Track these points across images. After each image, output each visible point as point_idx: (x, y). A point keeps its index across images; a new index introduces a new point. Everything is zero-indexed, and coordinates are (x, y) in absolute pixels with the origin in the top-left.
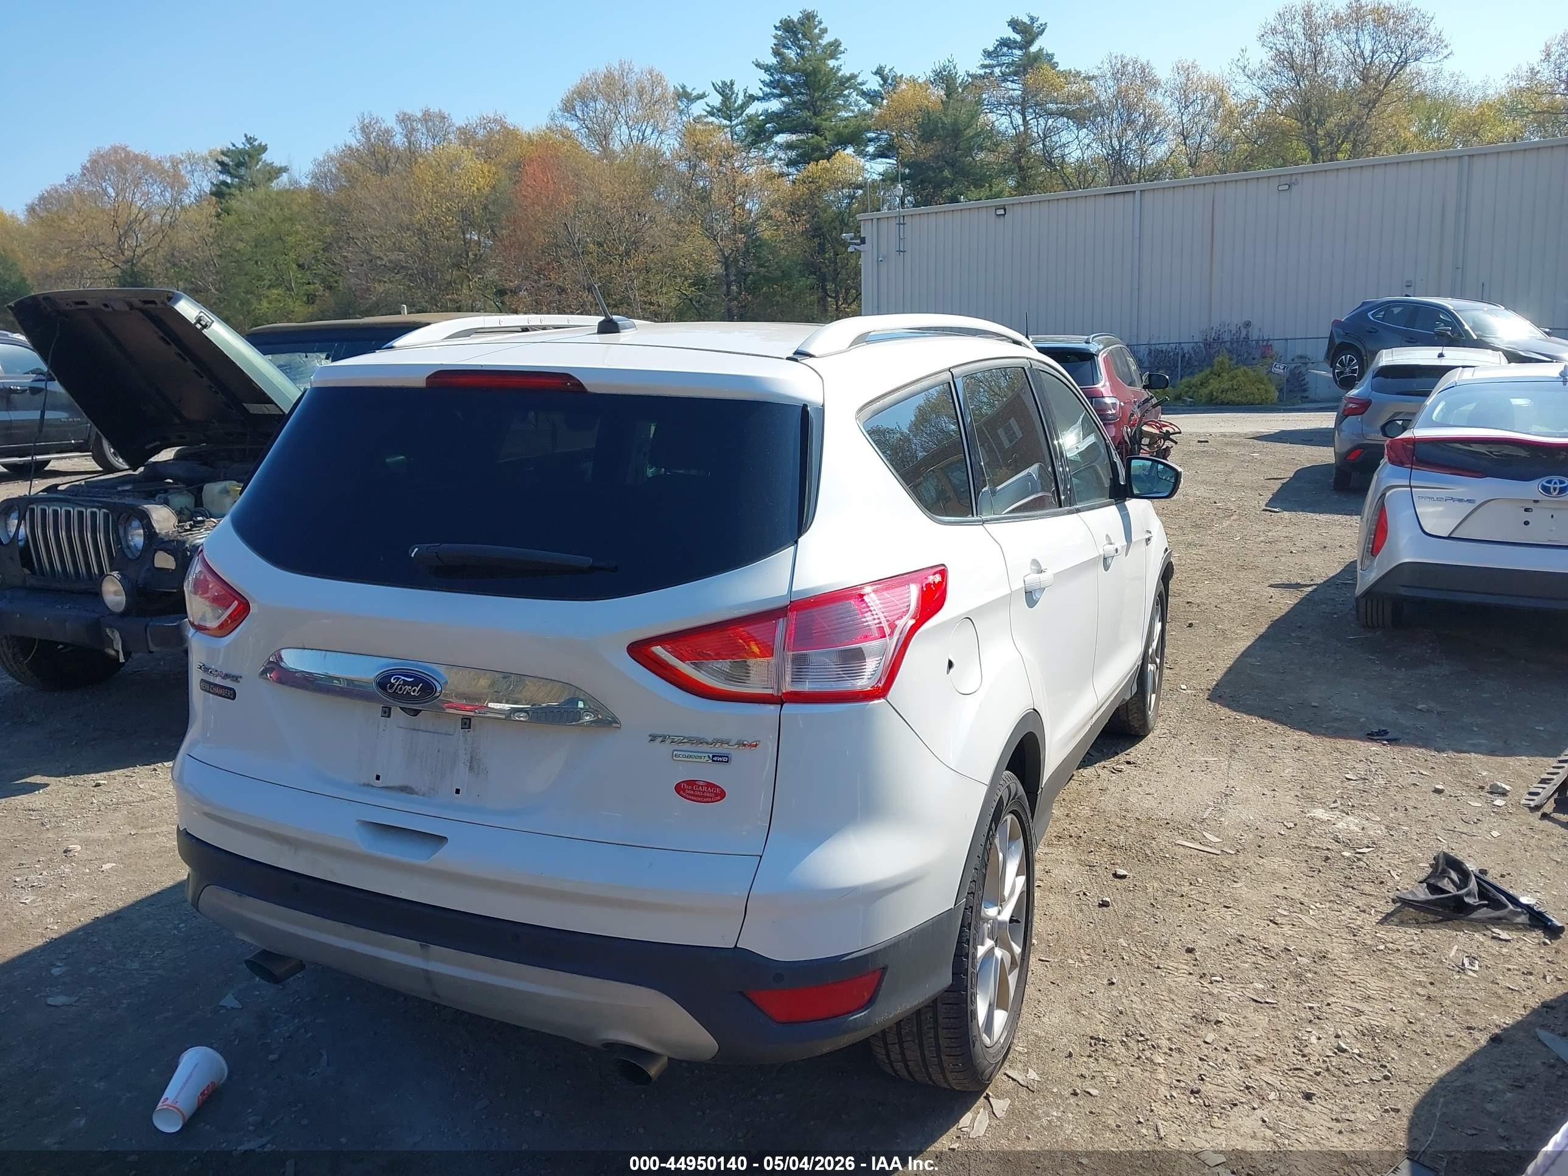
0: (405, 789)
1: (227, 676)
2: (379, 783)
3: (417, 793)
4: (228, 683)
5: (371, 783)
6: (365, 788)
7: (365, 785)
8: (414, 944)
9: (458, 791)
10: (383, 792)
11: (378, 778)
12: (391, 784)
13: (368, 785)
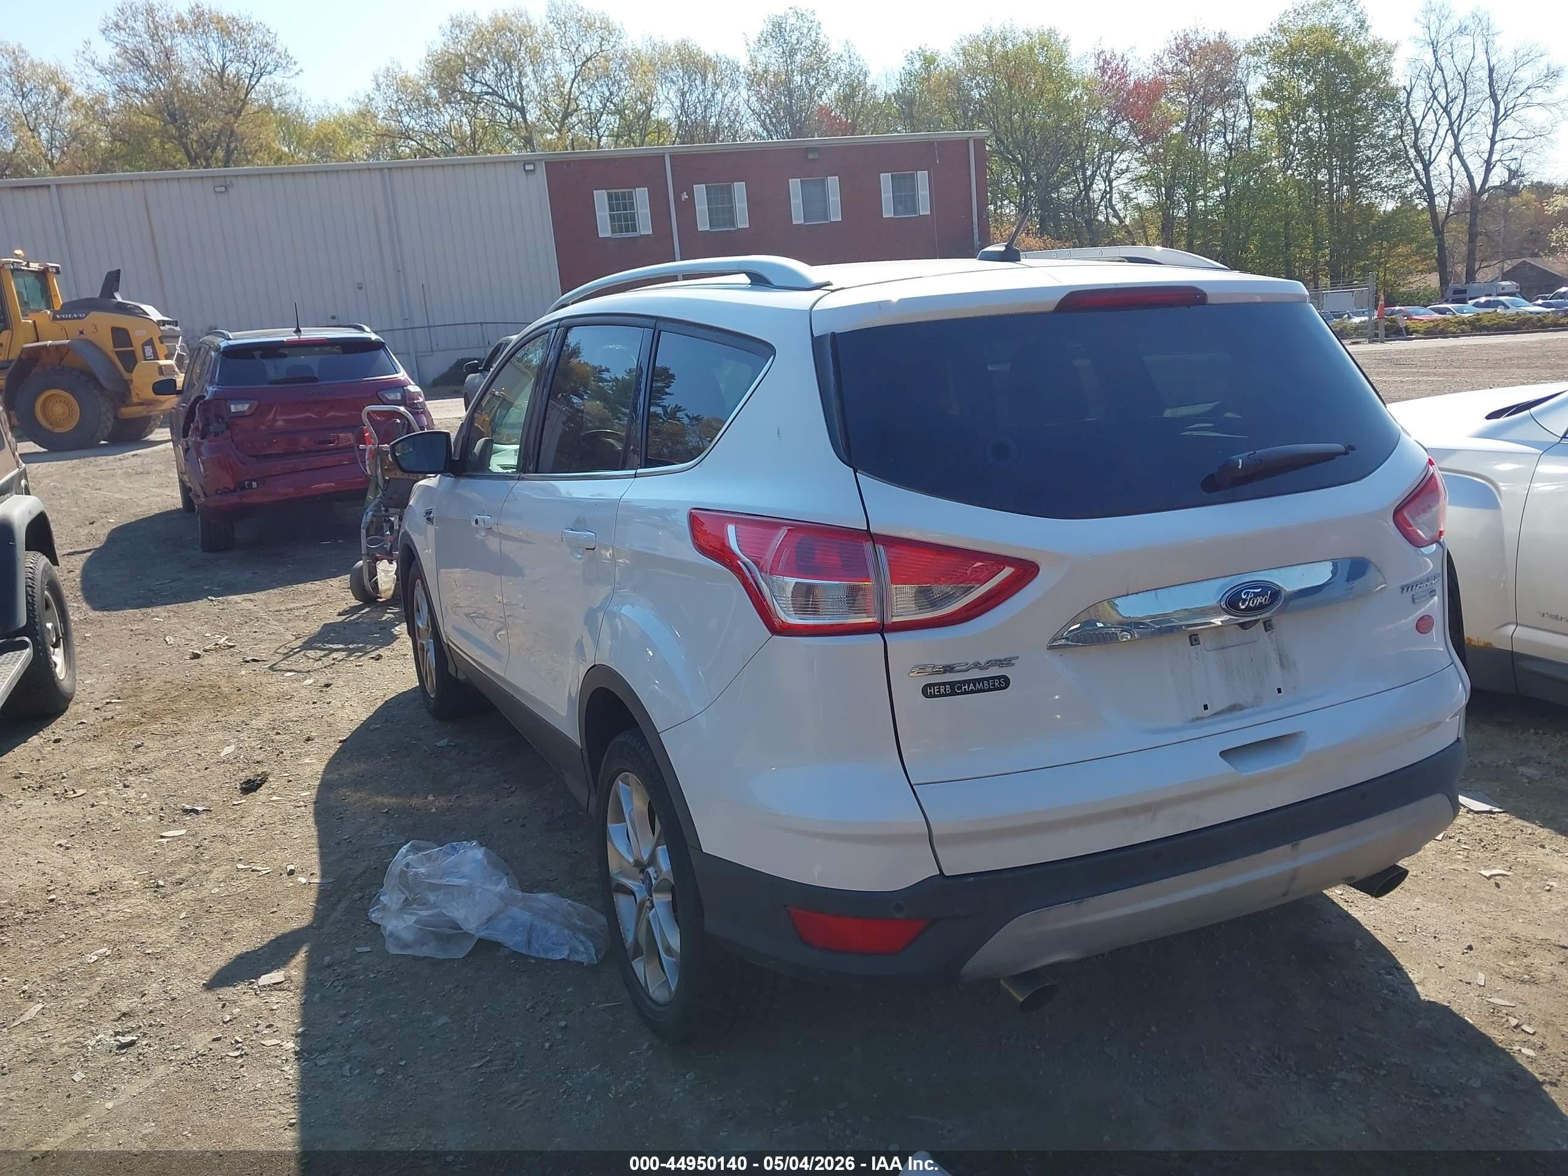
0: (1234, 708)
1: (990, 664)
2: (1208, 712)
3: (1246, 708)
4: (994, 672)
5: (1200, 715)
6: (1197, 723)
7: (1194, 720)
8: (1285, 849)
9: (1279, 691)
10: (1217, 719)
11: (1206, 707)
12: (1221, 708)
13: (1198, 719)
